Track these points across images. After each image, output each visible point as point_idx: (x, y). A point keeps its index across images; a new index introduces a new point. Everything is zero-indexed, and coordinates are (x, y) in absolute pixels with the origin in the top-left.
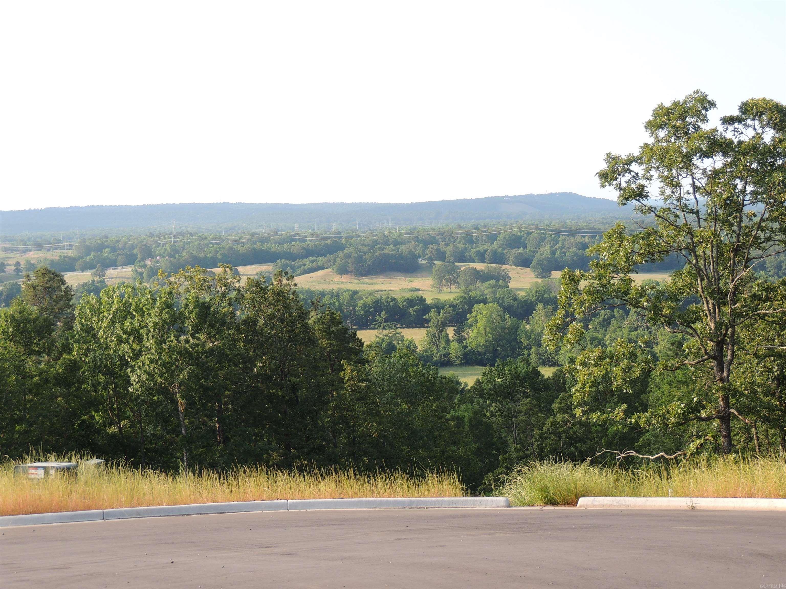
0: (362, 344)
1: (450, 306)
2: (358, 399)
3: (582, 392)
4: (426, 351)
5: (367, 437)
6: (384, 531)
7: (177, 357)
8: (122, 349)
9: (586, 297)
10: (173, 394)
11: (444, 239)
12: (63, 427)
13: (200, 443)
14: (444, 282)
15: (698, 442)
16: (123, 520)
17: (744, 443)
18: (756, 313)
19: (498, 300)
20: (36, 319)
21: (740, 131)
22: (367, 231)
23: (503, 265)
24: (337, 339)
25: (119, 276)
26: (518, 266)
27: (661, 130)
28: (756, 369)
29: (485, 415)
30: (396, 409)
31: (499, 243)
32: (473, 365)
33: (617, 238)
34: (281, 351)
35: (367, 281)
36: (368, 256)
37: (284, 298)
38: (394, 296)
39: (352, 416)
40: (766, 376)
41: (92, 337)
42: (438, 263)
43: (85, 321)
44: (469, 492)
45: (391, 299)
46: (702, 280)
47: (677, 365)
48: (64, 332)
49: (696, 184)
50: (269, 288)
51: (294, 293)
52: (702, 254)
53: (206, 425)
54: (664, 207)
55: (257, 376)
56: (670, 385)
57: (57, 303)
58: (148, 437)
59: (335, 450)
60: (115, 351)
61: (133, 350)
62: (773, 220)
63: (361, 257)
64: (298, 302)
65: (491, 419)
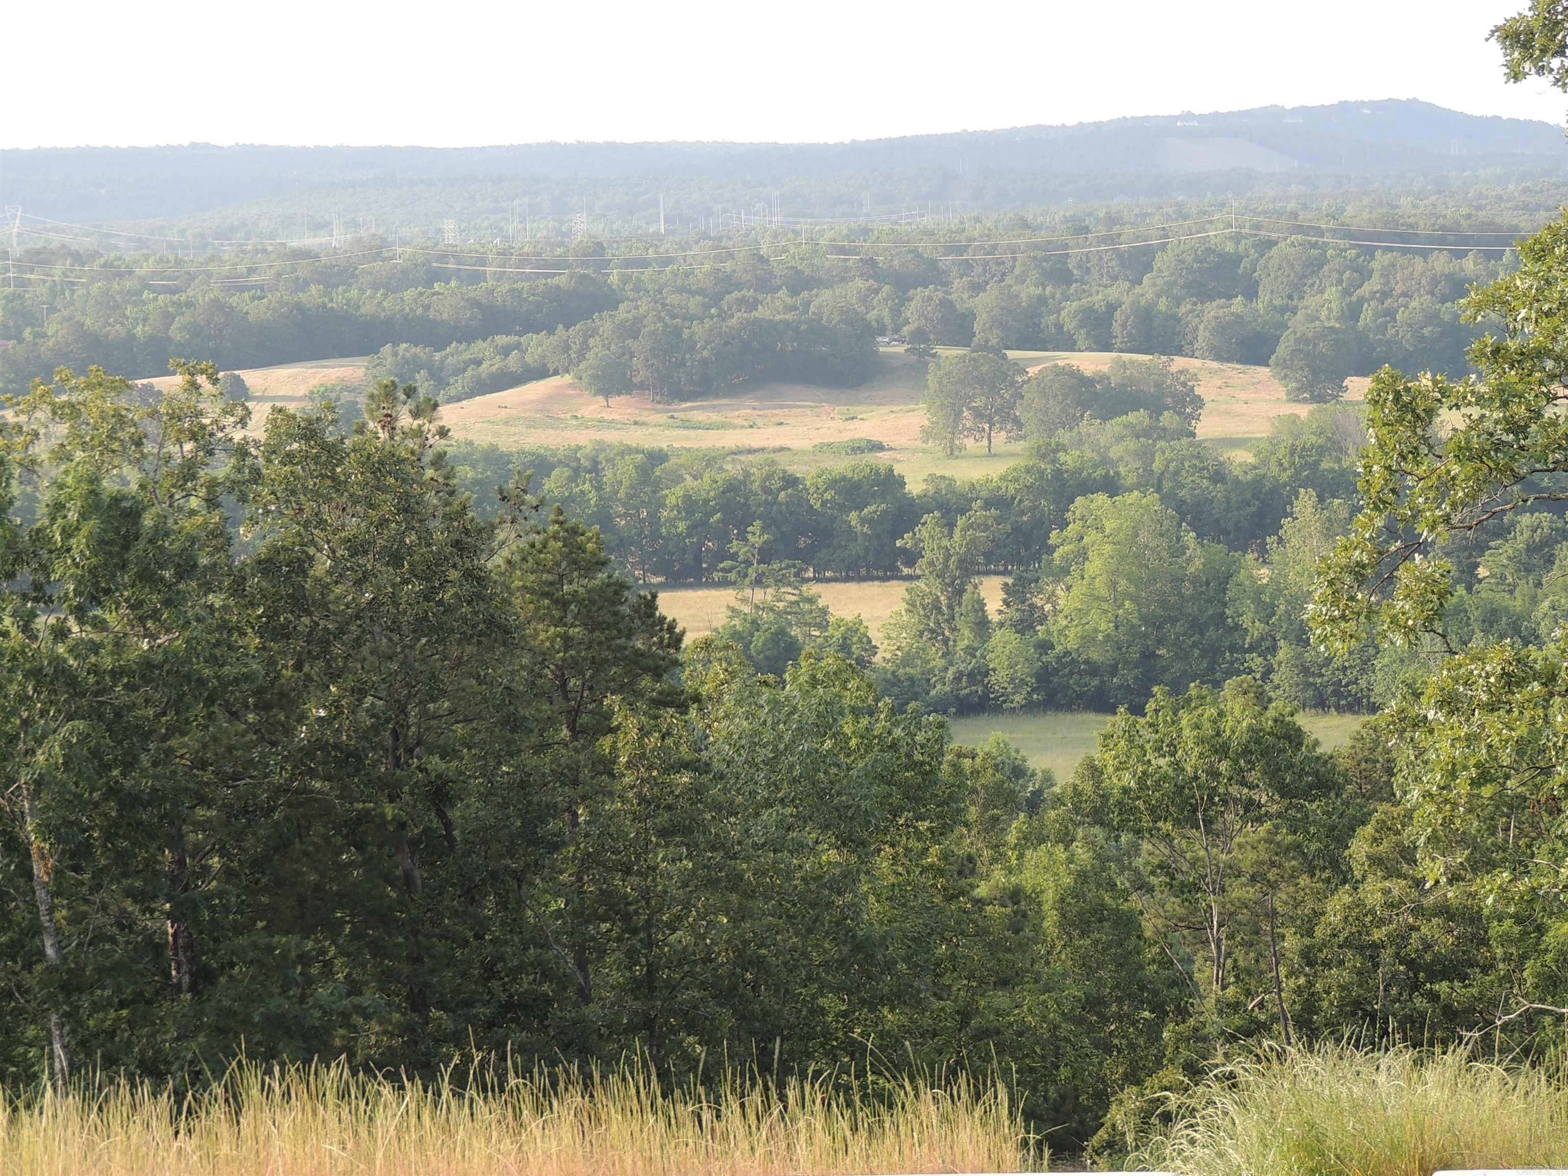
0: (677, 640)
1: (988, 504)
2: (664, 833)
3: (1446, 801)
4: (907, 661)
5: (695, 963)
7: (24, 690)
9: (1455, 469)
10: (13, 820)
11: (968, 266)
13: (108, 992)
14: (967, 419)
19: (1160, 481)
22: (697, 242)
23: (1177, 358)
24: (592, 625)
26: (1228, 360)
29: (1112, 886)
30: (800, 867)
31: (1159, 281)
34: (394, 666)
35: (699, 416)
36: (699, 330)
37: (402, 477)
38: (790, 469)
39: (645, 895)
42: (947, 353)
44: (1047, 1153)
45: (782, 478)
50: (350, 442)
51: (439, 460)
53: (130, 927)
55: (308, 752)
59: (586, 1010)
63: (677, 331)
64: (450, 494)
65: (1136, 901)
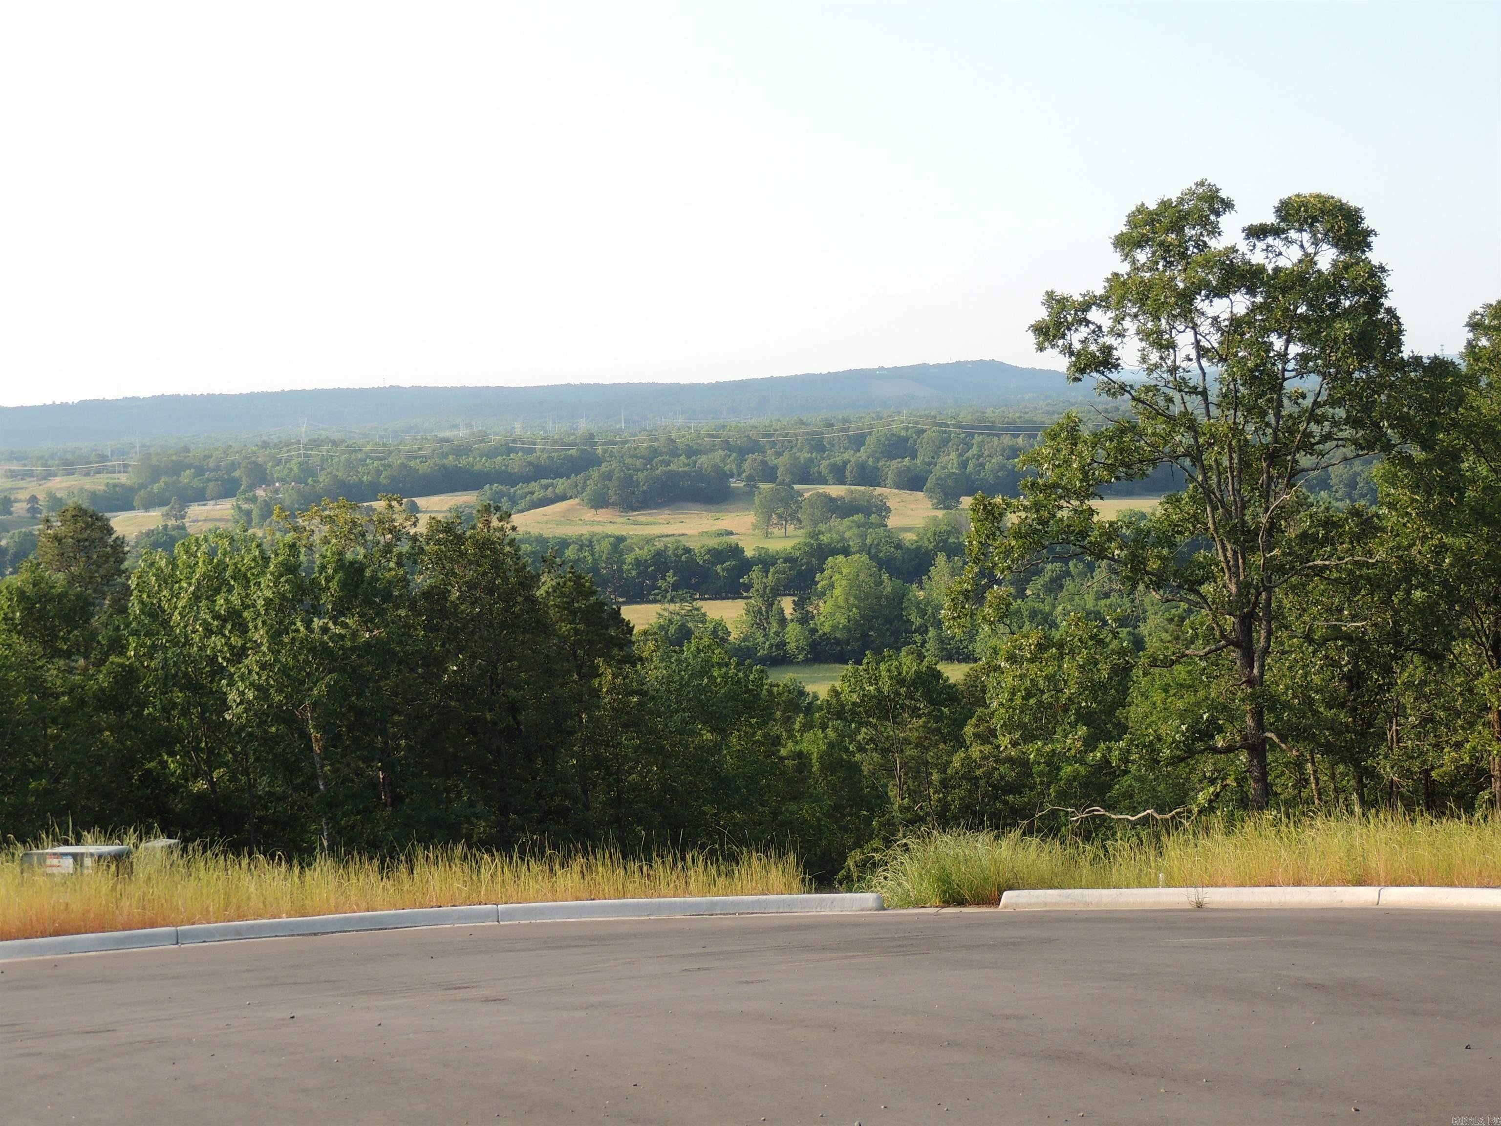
0: (631, 630)
1: (786, 561)
2: (626, 726)
3: (1010, 707)
4: (745, 639)
5: (641, 790)
6: (663, 956)
7: (308, 657)
8: (212, 645)
9: (1013, 543)
10: (302, 723)
11: (774, 443)
12: (112, 782)
13: (351, 807)
14: (775, 519)
15: (1211, 789)
16: (212, 944)
17: (1294, 790)
18: (1307, 565)
19: (870, 549)
20: (62, 596)
21: (1277, 250)
22: (640, 433)
23: (878, 488)
24: (588, 623)
25: (210, 517)
26: (903, 489)
27: (1139, 250)
28: (1311, 662)
29: (847, 749)
30: (693, 742)
31: (869, 450)
32: (828, 663)
33: (1066, 439)
34: (491, 645)
35: (642, 519)
36: (641, 476)
37: (494, 551)
38: (687, 545)
39: (616, 757)
40: (1329, 673)
41: (161, 625)
42: (764, 486)
43: (148, 596)
44: (814, 885)
45: (683, 549)
46: (1214, 509)
47: (1174, 658)
48: (112, 616)
49: (1201, 344)
50: (468, 534)
51: (512, 543)
52: (1213, 464)
53: (361, 775)
54: (1147, 385)
55: (449, 686)
56: (1166, 691)
57: (100, 567)
58: (260, 797)
59: (587, 814)
60: (200, 649)
61: (232, 648)
62: (1333, 402)
63: (631, 477)
64: (518, 559)
65: (858, 757)
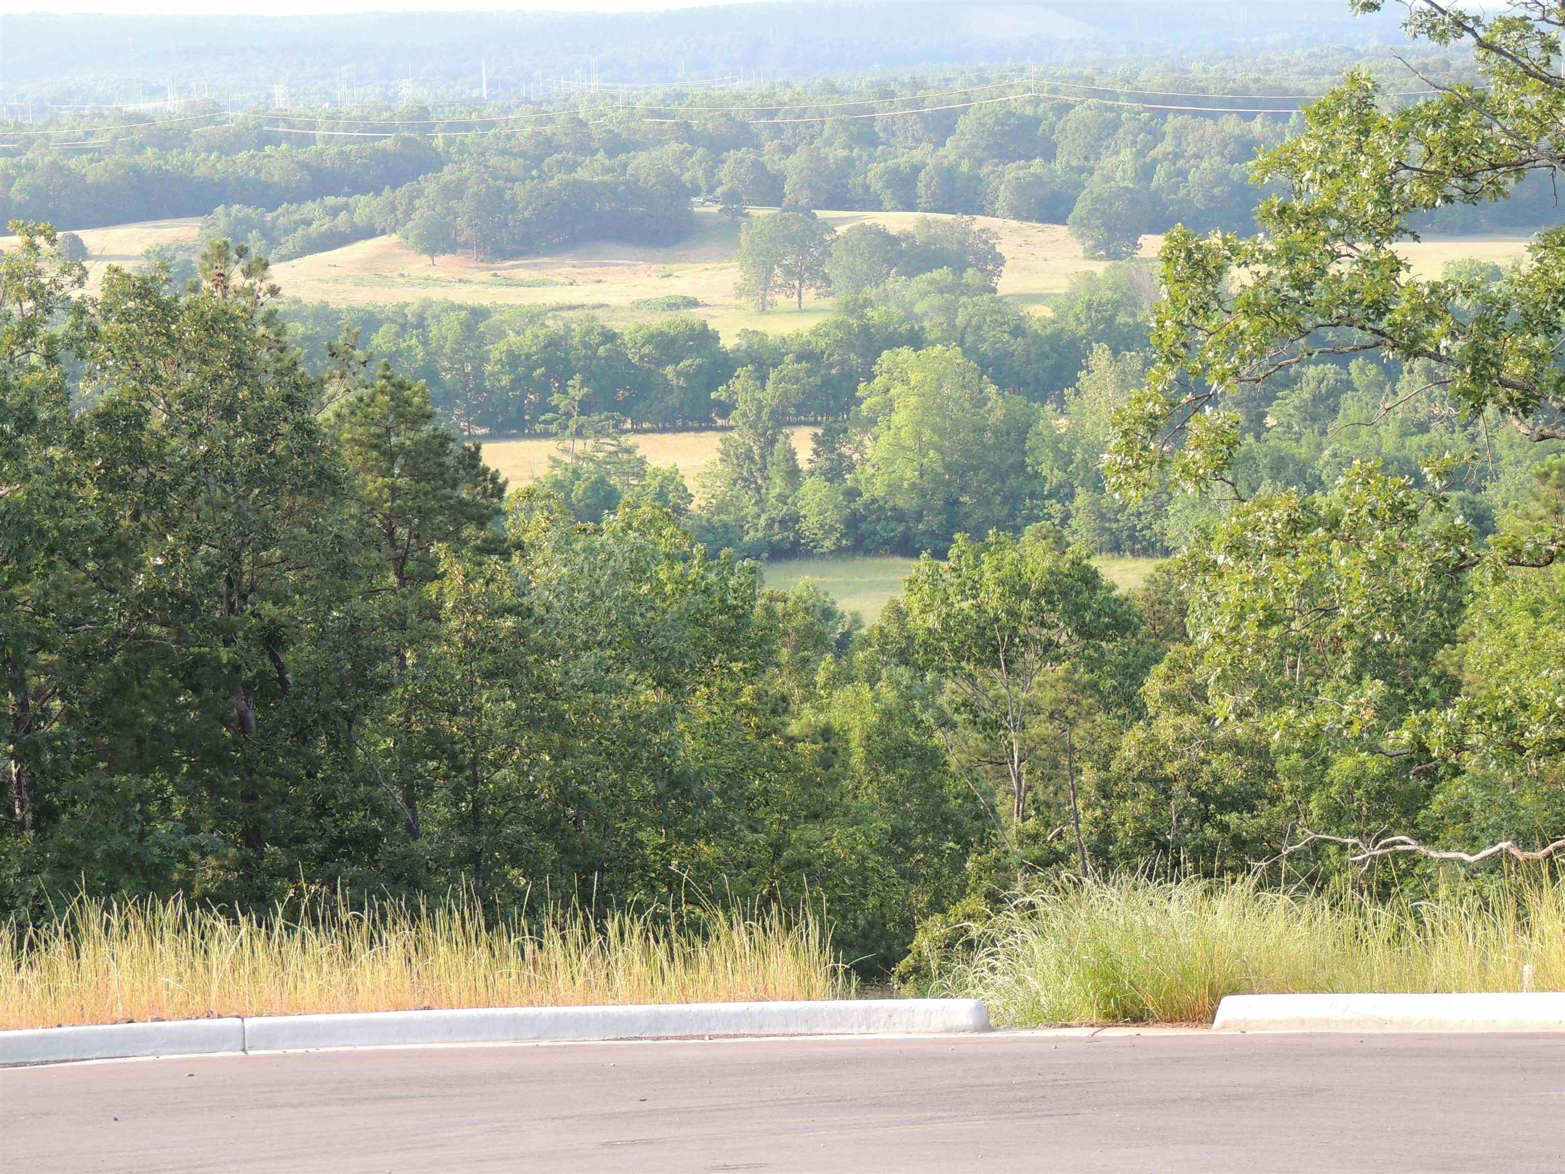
0: (499, 491)
1: (800, 357)
2: (490, 675)
3: (1235, 642)
4: (720, 510)
5: (519, 799)
6: (564, 1118)
9: (1244, 324)
11: (778, 129)
14: (778, 276)
19: (963, 334)
22: (518, 106)
23: (979, 217)
24: (417, 475)
26: (1028, 219)
29: (917, 723)
30: (619, 706)
31: (962, 144)
32: (880, 556)
33: (1348, 123)
34: (228, 516)
35: (522, 274)
36: (520, 191)
37: (235, 335)
38: (609, 325)
39: (471, 734)
42: (759, 212)
44: (855, 981)
45: (601, 334)
47: (1553, 548)
50: (184, 300)
51: (270, 318)
54: (1508, 16)
55: (146, 598)
56: (1536, 613)
59: (414, 845)
63: (500, 193)
64: (282, 350)
65: (939, 738)
